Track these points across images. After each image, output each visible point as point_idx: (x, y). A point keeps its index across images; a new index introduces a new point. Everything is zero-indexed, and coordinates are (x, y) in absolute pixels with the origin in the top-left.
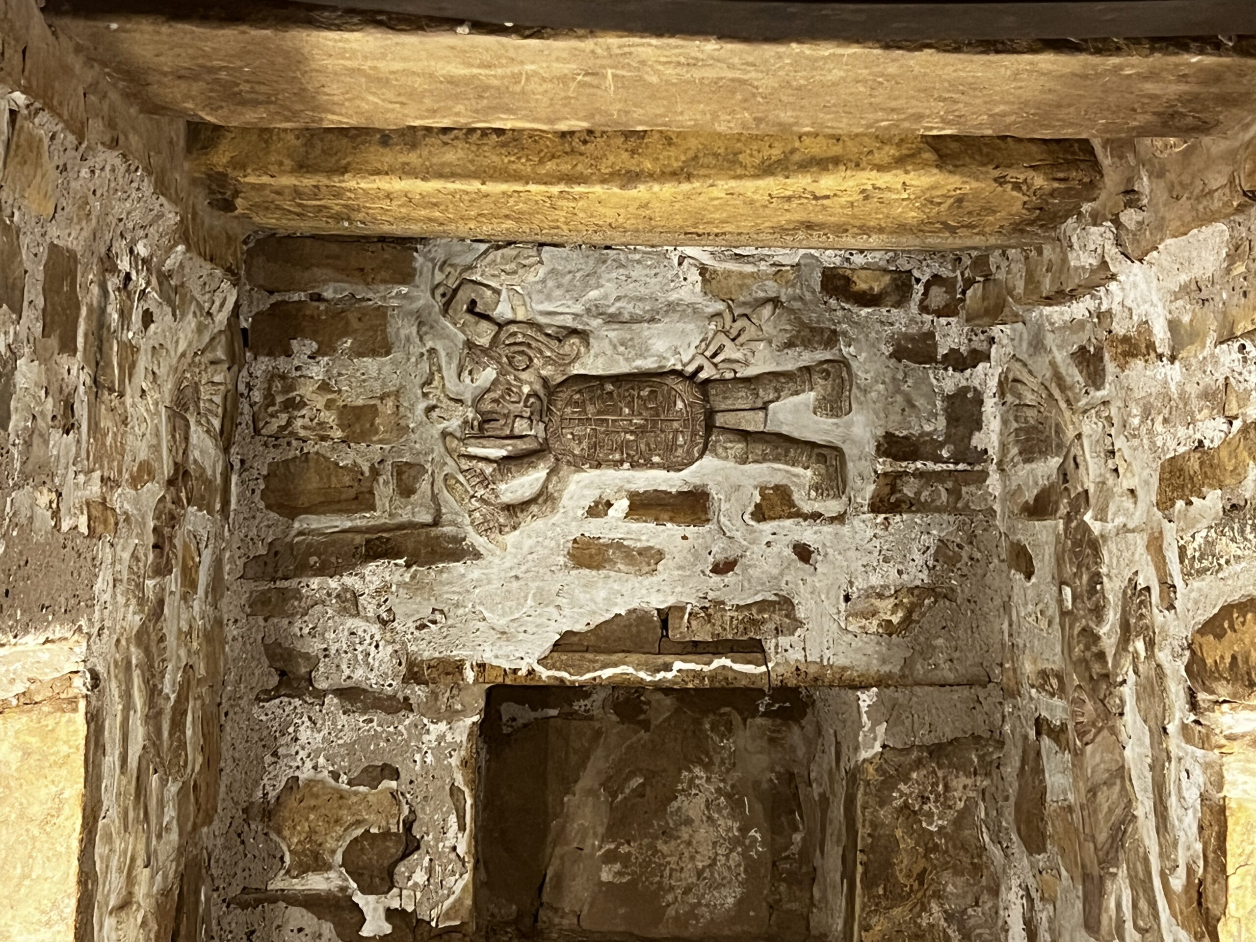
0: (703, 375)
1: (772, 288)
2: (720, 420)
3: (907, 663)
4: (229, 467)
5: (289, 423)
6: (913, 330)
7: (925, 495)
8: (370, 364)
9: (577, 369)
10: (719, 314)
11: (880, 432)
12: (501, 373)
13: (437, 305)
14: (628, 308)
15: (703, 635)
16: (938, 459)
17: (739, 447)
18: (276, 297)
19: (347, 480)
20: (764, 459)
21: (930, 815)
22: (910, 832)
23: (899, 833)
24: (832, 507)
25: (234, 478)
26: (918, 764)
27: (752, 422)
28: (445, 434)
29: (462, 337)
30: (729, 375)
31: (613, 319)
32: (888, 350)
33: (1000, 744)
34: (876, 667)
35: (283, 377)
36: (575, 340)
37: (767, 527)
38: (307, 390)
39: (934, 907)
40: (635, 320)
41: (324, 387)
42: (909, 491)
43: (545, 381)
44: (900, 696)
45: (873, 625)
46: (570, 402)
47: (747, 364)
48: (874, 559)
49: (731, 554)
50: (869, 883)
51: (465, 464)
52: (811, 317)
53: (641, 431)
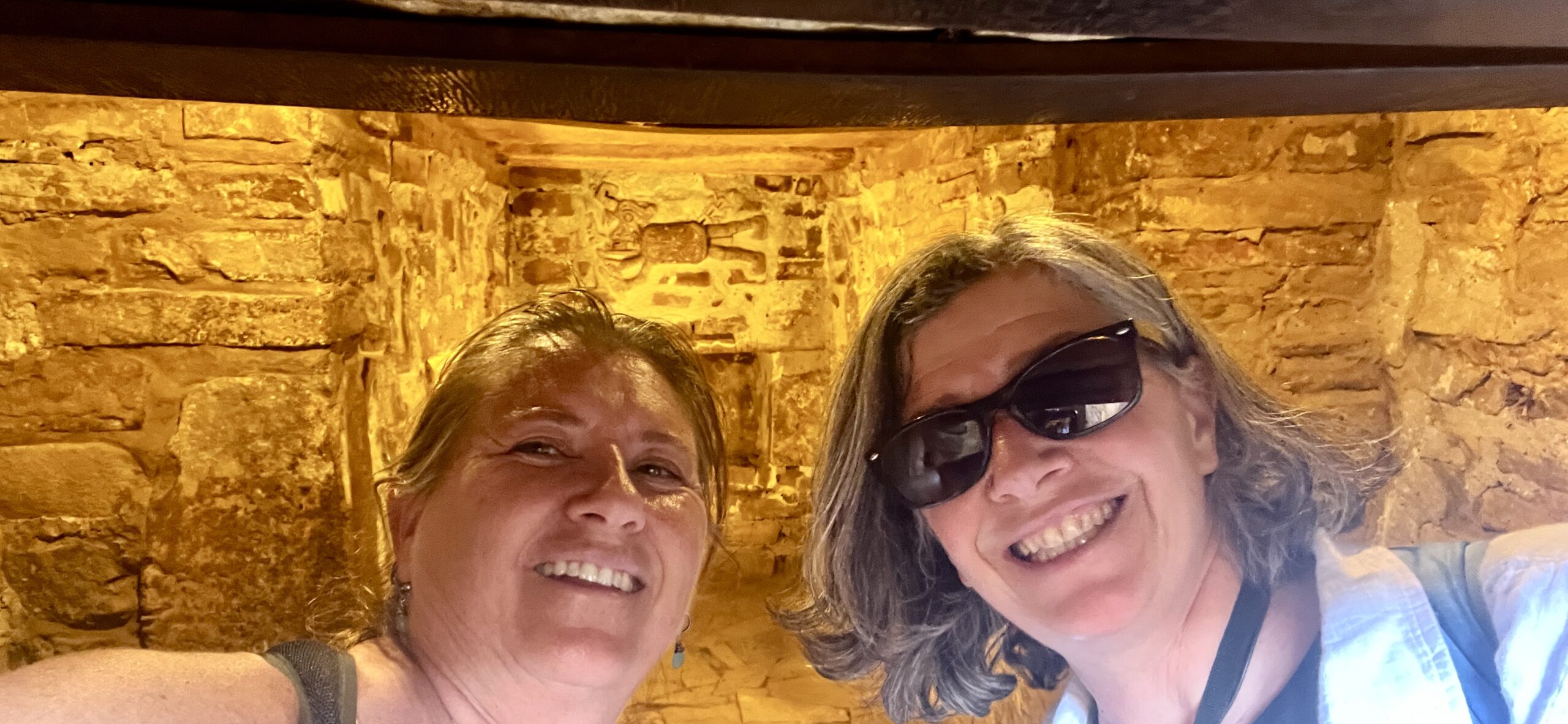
0: (705, 223)
1: (733, 184)
2: (713, 242)
3: (792, 342)
4: (508, 265)
5: (532, 245)
6: (793, 202)
7: (798, 272)
8: (565, 219)
9: (653, 221)
10: (711, 196)
11: (780, 246)
12: (621, 223)
13: (592, 192)
14: (673, 194)
15: (709, 332)
16: (804, 257)
17: (721, 253)
18: (524, 190)
19: (558, 270)
20: (732, 258)
21: (800, 402)
22: (793, 408)
23: (789, 409)
24: (760, 278)
25: (511, 269)
26: (796, 382)
27: (726, 243)
28: (598, 250)
29: (602, 207)
30: (716, 222)
31: (667, 199)
32: (783, 210)
33: (829, 373)
34: (779, 344)
35: (528, 225)
36: (651, 208)
37: (734, 287)
38: (538, 231)
39: (802, 437)
40: (676, 199)
41: (546, 230)
42: (792, 270)
43: (639, 226)
44: (789, 355)
45: (778, 326)
46: (650, 236)
47: (723, 217)
48: (777, 299)
49: (719, 299)
50: (777, 429)
51: (608, 262)
52: (750, 197)
53: (680, 248)
